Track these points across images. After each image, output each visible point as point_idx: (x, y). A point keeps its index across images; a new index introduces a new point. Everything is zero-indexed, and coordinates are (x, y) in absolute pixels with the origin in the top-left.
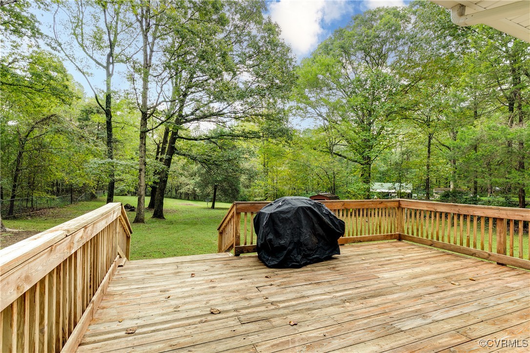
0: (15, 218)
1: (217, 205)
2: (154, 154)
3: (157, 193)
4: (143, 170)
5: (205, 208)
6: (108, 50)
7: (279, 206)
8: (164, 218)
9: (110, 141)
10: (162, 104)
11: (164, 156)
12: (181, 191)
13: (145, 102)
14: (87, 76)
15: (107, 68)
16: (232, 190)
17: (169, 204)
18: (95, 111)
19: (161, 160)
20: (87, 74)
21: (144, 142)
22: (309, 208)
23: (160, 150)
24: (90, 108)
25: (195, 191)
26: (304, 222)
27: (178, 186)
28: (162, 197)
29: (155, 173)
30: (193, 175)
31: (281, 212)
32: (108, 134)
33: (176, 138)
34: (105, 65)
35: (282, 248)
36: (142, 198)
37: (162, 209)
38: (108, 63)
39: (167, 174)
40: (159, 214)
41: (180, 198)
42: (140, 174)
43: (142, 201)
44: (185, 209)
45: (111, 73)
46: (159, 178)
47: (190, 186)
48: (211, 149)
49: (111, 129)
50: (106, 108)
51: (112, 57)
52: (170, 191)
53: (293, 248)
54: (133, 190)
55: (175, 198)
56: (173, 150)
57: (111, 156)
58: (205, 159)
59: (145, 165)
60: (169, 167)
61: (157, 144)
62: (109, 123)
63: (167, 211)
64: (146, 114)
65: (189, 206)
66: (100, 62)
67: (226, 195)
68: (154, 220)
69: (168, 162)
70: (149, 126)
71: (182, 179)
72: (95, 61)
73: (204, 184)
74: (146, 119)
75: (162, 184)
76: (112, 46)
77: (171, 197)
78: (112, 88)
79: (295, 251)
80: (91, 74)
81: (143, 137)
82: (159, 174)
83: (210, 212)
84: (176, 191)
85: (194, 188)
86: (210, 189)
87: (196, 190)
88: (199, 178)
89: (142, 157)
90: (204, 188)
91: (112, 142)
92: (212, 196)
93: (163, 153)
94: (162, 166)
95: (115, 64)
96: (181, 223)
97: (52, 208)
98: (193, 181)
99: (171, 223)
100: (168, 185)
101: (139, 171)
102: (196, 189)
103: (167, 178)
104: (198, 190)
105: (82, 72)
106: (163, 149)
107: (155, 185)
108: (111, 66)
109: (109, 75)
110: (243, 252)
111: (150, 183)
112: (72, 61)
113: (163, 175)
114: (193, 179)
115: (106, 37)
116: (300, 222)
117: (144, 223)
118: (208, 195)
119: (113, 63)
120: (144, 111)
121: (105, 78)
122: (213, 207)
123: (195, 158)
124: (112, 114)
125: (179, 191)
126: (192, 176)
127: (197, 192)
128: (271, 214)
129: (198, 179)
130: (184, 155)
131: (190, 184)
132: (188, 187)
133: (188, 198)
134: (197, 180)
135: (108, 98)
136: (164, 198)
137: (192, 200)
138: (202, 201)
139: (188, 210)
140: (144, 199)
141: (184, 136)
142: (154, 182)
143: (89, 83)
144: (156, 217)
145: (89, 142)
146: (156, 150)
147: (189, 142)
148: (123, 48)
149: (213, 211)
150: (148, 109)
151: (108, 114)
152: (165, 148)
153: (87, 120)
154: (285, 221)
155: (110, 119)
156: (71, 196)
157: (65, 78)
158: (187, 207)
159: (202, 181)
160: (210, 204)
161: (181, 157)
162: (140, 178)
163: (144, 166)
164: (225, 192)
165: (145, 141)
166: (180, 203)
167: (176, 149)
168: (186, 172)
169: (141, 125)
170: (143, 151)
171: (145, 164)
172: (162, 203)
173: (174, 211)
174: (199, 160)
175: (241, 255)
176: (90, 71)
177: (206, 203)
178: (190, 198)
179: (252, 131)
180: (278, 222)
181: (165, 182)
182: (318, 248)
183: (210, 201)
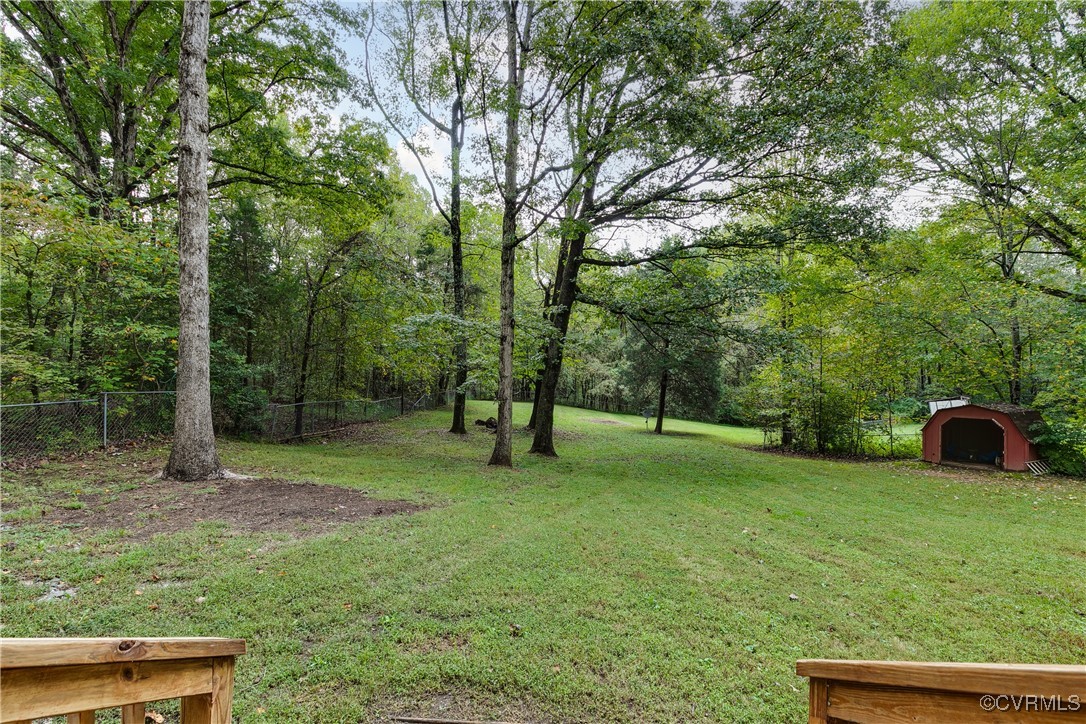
0: (302, 441)
1: (669, 424)
4: (508, 338)
5: (641, 432)
6: (454, 97)
8: (554, 454)
9: (458, 285)
10: (547, 176)
12: (593, 391)
13: (511, 177)
14: (419, 153)
15: (453, 133)
16: (702, 389)
17: (565, 418)
20: (420, 149)
21: (509, 272)
25: (620, 391)
27: (587, 382)
28: (551, 404)
30: (614, 357)
32: (455, 269)
33: (579, 263)
36: (508, 405)
37: (551, 433)
38: (455, 122)
39: (560, 350)
40: (543, 440)
41: (592, 407)
42: (503, 349)
43: (506, 414)
44: (600, 433)
45: (459, 141)
46: (543, 360)
47: (611, 380)
49: (461, 260)
50: (453, 216)
51: (461, 108)
52: (570, 391)
55: (581, 406)
56: (572, 292)
58: (644, 310)
59: (513, 327)
60: (564, 331)
62: (457, 250)
63: (564, 437)
64: (514, 204)
65: (608, 427)
66: (440, 121)
67: (687, 401)
68: (534, 457)
69: (562, 321)
70: (520, 231)
71: (595, 365)
72: (434, 121)
73: (637, 378)
74: (514, 216)
75: (551, 372)
77: (572, 405)
78: (461, 174)
81: (508, 260)
83: (654, 441)
84: (584, 391)
85: (618, 384)
86: (651, 388)
87: (623, 390)
88: (629, 363)
89: (506, 309)
90: (639, 386)
91: (462, 287)
92: (655, 405)
95: (466, 122)
96: (591, 470)
97: (368, 422)
98: (616, 369)
99: (568, 468)
100: (565, 375)
101: (498, 341)
102: (622, 387)
103: (560, 358)
104: (626, 391)
105: (411, 147)
108: (459, 127)
109: (457, 145)
111: (531, 374)
113: (553, 352)
114: (616, 366)
117: (510, 465)
118: (647, 401)
120: (510, 195)
121: (449, 152)
122: (659, 430)
123: (621, 309)
124: (461, 227)
125: (589, 391)
126: (614, 360)
127: (624, 393)
129: (626, 364)
130: (597, 303)
131: (610, 377)
132: (606, 382)
133: (607, 407)
134: (625, 368)
135: (456, 194)
136: (555, 407)
137: (614, 412)
138: (635, 414)
139: (605, 435)
140: (510, 409)
141: (596, 258)
143: (423, 168)
144: (539, 451)
147: (607, 270)
149: (658, 439)
150: (517, 192)
151: (455, 228)
155: (458, 240)
156: (402, 399)
158: (604, 427)
159: (634, 368)
160: (652, 423)
161: (591, 308)
162: (501, 358)
163: (509, 329)
164: (684, 393)
165: (512, 269)
166: (591, 418)
167: (578, 290)
168: (601, 348)
169: (505, 232)
170: (507, 295)
171: (512, 324)
172: (551, 417)
173: (577, 437)
174: (630, 312)
177: (644, 420)
178: (611, 407)
179: (762, 230)
183: (653, 416)
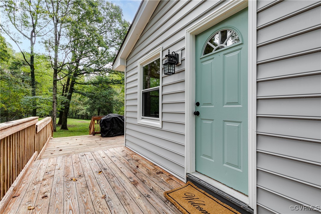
2: (61, 91)
3: (63, 115)
4: (55, 102)
6: (32, 29)
7: (107, 117)
8: (67, 129)
9: (33, 83)
11: (68, 94)
12: (79, 114)
13: (56, 64)
15: (31, 39)
17: (70, 122)
18: (22, 63)
19: (65, 96)
20: (18, 42)
21: (55, 86)
22: (117, 118)
23: (65, 89)
24: (18, 61)
25: (87, 114)
26: (115, 122)
27: (77, 111)
28: (66, 118)
29: (62, 103)
31: (107, 119)
32: (32, 79)
33: (74, 84)
34: (30, 37)
35: (107, 131)
36: (55, 118)
38: (32, 36)
39: (69, 104)
40: (64, 127)
41: (78, 118)
42: (54, 104)
44: (80, 125)
45: (33, 42)
46: (64, 106)
47: (84, 110)
48: (95, 89)
49: (34, 76)
50: (31, 63)
51: (35, 33)
52: (71, 114)
53: (111, 131)
54: (48, 113)
55: (75, 118)
56: (72, 90)
57: (34, 93)
58: (91, 96)
60: (70, 100)
61: (63, 85)
62: (33, 73)
63: (70, 126)
64: (57, 71)
65: (83, 123)
66: (26, 35)
68: (62, 130)
69: (70, 97)
70: (58, 78)
71: (79, 106)
72: (23, 34)
73: (92, 110)
74: (57, 73)
75: (66, 109)
76: (34, 26)
77: (72, 118)
78: (34, 52)
79: (111, 132)
80: (21, 42)
81: (55, 84)
82: (64, 104)
84: (76, 114)
85: (86, 112)
86: (96, 112)
89: (54, 95)
90: (92, 112)
91: (35, 84)
93: (66, 92)
94: (66, 99)
95: (36, 37)
96: (78, 131)
98: (86, 107)
99: (72, 131)
100: (70, 110)
101: (52, 102)
103: (69, 106)
104: (89, 113)
105: (14, 41)
106: (67, 88)
107: (62, 110)
108: (34, 38)
109: (32, 44)
110: (96, 134)
111: (58, 109)
112: (8, 34)
113: (67, 104)
114: (86, 106)
115: (30, 21)
116: (113, 122)
117: (56, 132)
119: (35, 36)
120: (56, 68)
121: (30, 45)
123: (85, 95)
124: (35, 67)
125: (77, 114)
126: (85, 105)
128: (103, 120)
130: (79, 93)
131: (83, 109)
132: (83, 111)
133: (83, 118)
134: (88, 107)
135: (32, 58)
136: (68, 119)
137: (85, 119)
139: (82, 125)
140: (56, 119)
141: (79, 82)
142: (62, 109)
143: (19, 48)
144: (63, 129)
145: (21, 86)
146: (62, 89)
147: (82, 85)
148: (41, 28)
150: (58, 68)
151: (32, 67)
152: (68, 88)
153: (16, 69)
154: (108, 122)
155: (33, 71)
156: (7, 118)
157: (5, 46)
158: (82, 123)
159: (91, 107)
161: (77, 94)
162: (53, 107)
163: (55, 100)
166: (78, 121)
167: (74, 90)
168: (81, 102)
169: (54, 77)
170: (55, 92)
171: (56, 98)
172: (66, 121)
173: (74, 126)
174: (88, 96)
175: (95, 135)
176: (20, 41)
178: (84, 118)
179: (117, 80)
180: (106, 122)
181: (68, 108)
182: (120, 131)
